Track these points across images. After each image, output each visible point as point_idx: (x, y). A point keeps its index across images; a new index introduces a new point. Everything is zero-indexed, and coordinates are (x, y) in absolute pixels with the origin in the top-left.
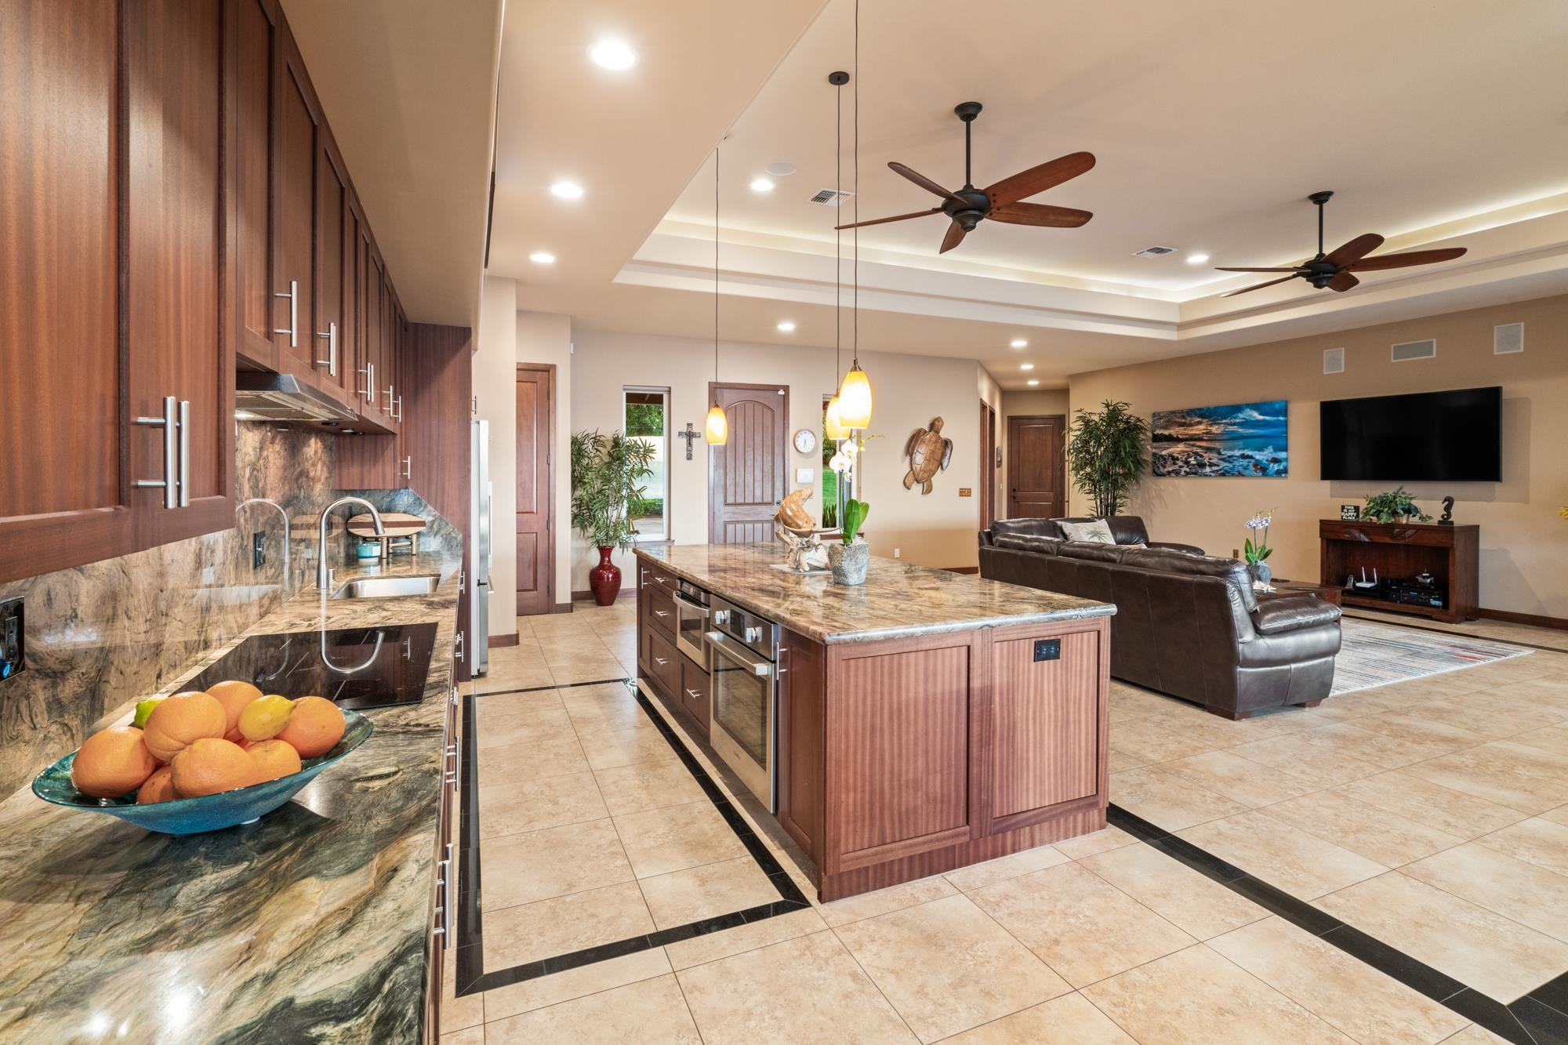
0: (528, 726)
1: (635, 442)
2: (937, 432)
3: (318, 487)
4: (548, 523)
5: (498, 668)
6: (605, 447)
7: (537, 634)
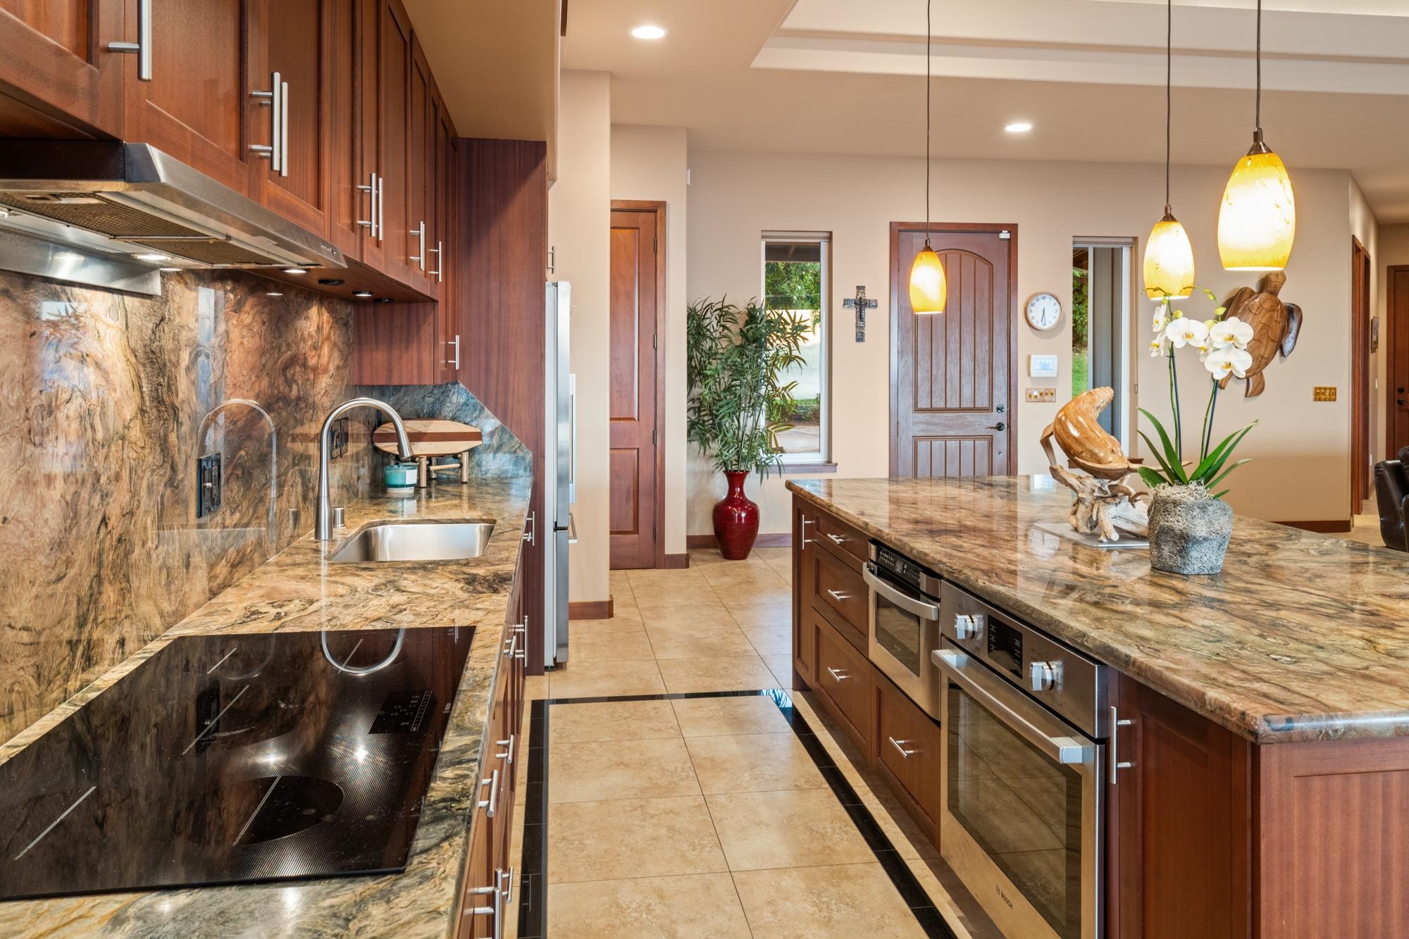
0: (627, 765)
1: (780, 316)
2: (1274, 293)
3: (324, 382)
4: (654, 434)
5: (583, 654)
6: (735, 322)
7: (639, 601)
